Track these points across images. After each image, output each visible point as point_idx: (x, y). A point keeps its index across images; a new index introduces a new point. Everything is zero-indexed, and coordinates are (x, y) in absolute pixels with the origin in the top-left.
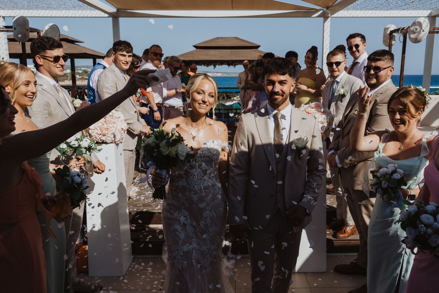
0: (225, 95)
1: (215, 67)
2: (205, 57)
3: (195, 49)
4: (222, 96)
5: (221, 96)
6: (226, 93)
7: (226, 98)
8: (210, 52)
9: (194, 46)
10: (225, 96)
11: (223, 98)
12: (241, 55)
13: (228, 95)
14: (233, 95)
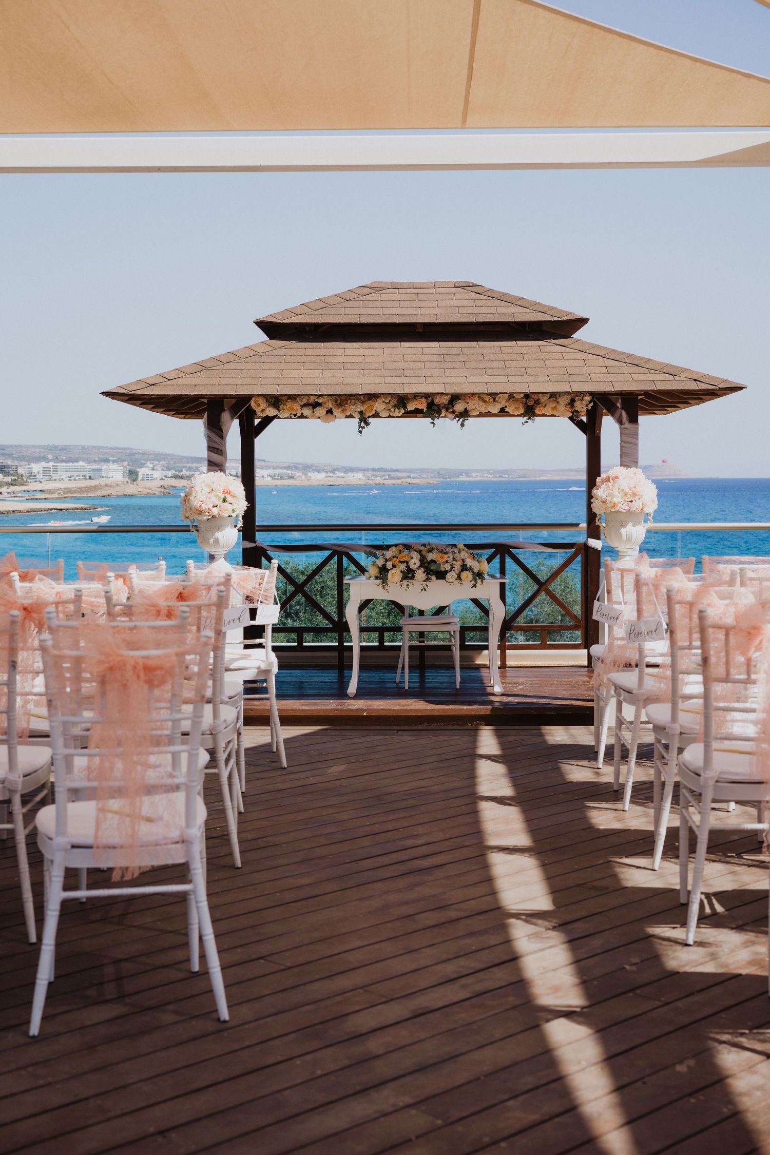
0: (415, 563)
1: (367, 424)
2: (317, 373)
3: (262, 336)
4: (403, 567)
5: (394, 566)
6: (420, 552)
7: (420, 574)
8: (340, 351)
9: (264, 325)
10: (418, 564)
11: (408, 575)
12: (495, 364)
13: (433, 561)
14: (454, 559)
